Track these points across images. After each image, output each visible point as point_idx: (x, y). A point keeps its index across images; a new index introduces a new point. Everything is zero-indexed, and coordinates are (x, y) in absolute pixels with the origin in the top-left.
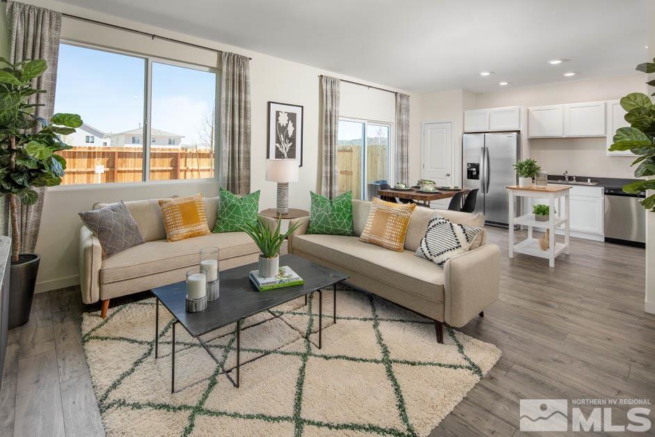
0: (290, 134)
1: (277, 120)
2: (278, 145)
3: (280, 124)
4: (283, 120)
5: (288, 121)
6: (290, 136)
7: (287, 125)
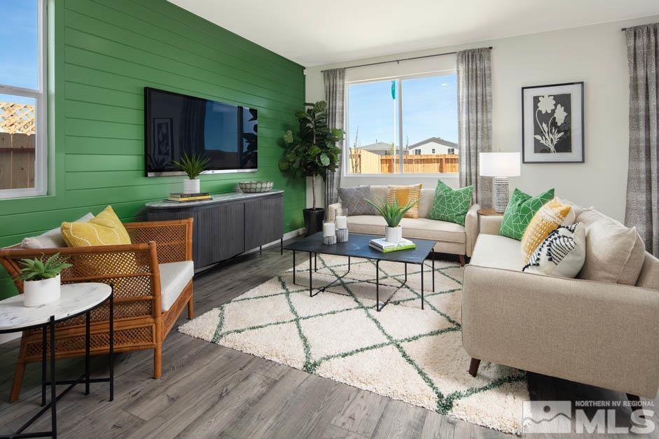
0: (560, 120)
1: (536, 107)
2: (538, 137)
3: (540, 112)
4: (546, 106)
5: (556, 105)
6: (559, 124)
7: (553, 111)
